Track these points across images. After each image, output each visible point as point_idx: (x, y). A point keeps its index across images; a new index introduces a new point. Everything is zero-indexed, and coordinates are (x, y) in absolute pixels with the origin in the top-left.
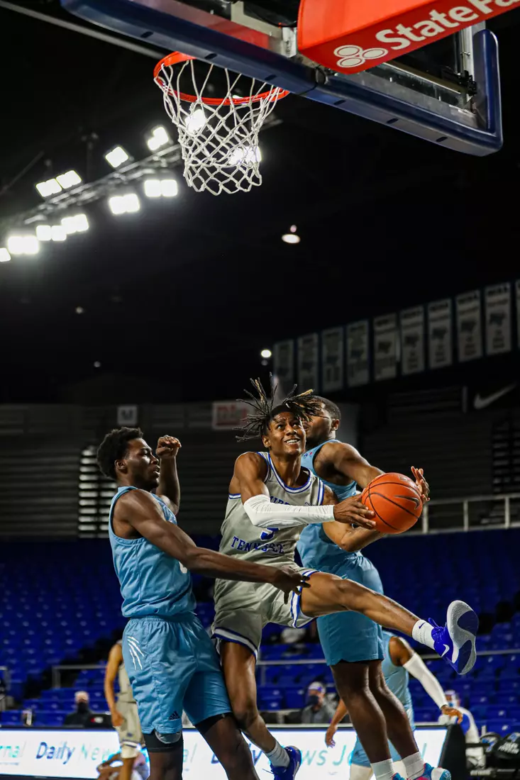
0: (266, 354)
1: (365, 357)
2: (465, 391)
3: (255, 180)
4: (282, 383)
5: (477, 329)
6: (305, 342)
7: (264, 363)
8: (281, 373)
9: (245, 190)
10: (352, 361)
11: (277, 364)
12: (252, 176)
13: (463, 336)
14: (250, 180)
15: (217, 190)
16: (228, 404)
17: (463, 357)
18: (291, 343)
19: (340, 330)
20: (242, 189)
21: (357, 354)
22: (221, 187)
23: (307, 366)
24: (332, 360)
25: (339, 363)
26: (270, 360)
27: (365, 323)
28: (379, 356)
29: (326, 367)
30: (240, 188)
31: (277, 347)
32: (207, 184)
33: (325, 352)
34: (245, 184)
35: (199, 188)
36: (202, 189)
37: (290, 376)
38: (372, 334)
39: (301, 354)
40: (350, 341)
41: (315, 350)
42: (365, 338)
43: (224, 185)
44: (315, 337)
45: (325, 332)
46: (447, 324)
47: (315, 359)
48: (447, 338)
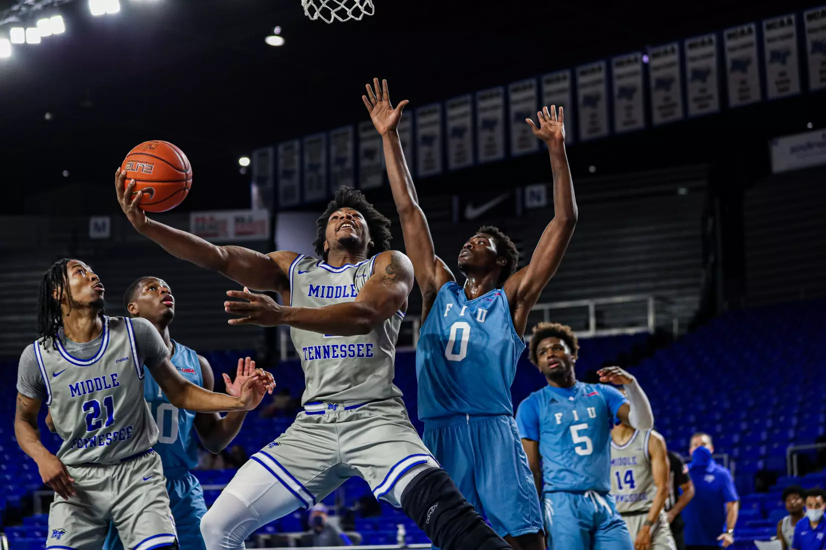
0: (244, 162)
1: (349, 164)
2: (455, 201)
3: (368, 8)
4: (262, 193)
5: (468, 136)
6: (286, 149)
7: (242, 172)
8: (261, 182)
9: (357, 19)
10: (336, 169)
11: (256, 172)
12: (365, 4)
13: (453, 143)
14: (362, 8)
15: (329, 18)
16: (207, 215)
17: (453, 165)
18: (270, 151)
19: (323, 136)
20: (353, 17)
21: (341, 161)
22: (333, 15)
23: (288, 174)
24: (314, 167)
25: (322, 171)
26: (249, 168)
27: (350, 130)
28: (365, 163)
29: (308, 175)
30: (351, 16)
31: (255, 154)
32: (321, 13)
33: (307, 160)
34: (357, 12)
35: (312, 16)
36: (315, 17)
37: (270, 184)
38: (357, 141)
39: (281, 161)
40: (334, 149)
41: (297, 158)
42: (350, 145)
43: (336, 13)
44: (296, 144)
45: (307, 139)
46: (436, 130)
47: (296, 167)
48: (437, 145)
